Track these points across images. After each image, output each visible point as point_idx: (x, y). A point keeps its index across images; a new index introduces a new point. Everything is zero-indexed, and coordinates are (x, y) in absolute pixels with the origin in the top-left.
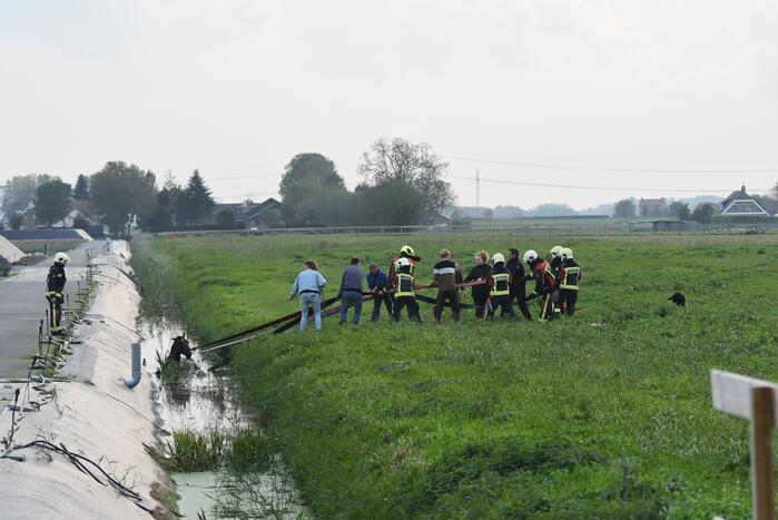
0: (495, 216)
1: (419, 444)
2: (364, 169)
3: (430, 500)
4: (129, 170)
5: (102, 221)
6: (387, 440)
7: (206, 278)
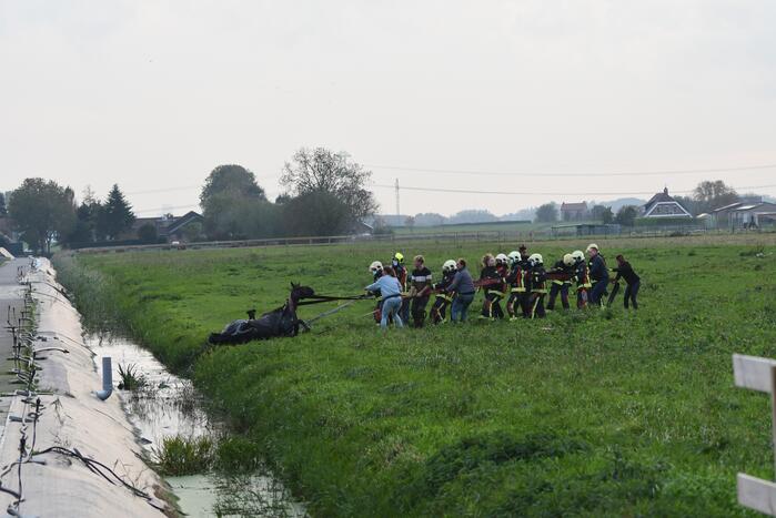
1: (408, 440)
2: (287, 180)
4: (47, 186)
5: (22, 238)
6: (375, 439)
7: (147, 293)
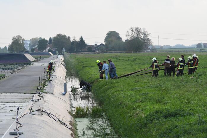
0: (163, 48)
1: (142, 110)
2: (127, 35)
3: (146, 125)
4: (63, 36)
5: (56, 50)
6: (134, 109)
7: (84, 65)
